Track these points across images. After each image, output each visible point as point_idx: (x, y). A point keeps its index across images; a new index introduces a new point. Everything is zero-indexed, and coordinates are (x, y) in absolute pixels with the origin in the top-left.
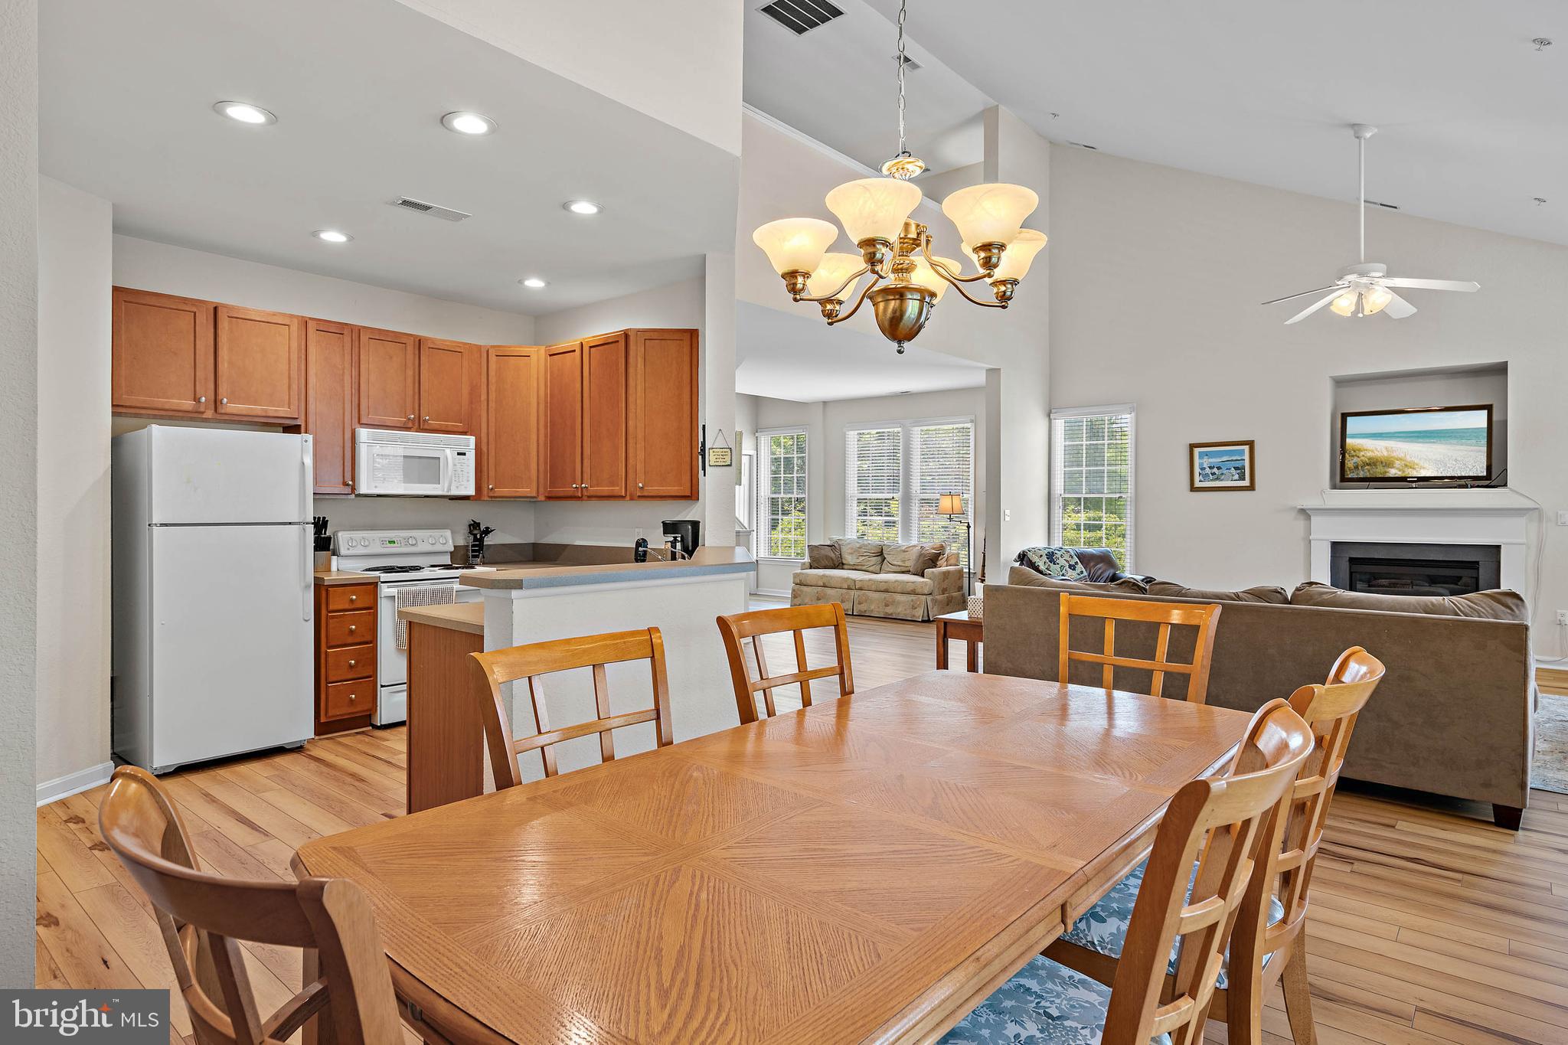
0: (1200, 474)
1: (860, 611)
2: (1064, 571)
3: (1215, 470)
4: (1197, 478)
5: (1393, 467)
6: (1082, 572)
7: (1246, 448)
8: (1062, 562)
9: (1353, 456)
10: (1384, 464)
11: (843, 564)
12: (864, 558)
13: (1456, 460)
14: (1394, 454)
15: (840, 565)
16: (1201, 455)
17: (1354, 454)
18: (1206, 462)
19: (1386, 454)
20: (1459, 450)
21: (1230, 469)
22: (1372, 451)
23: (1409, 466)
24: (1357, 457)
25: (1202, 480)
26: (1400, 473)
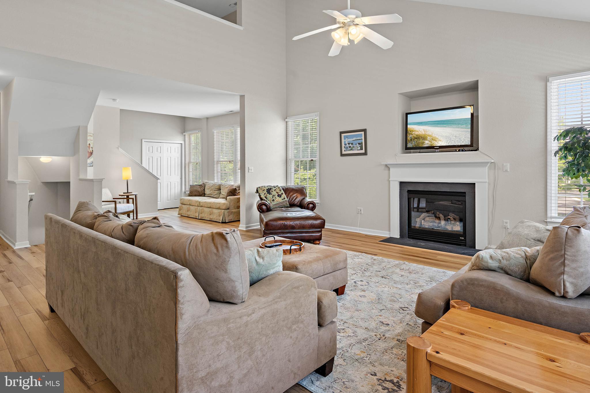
0: (345, 147)
1: (201, 217)
2: (274, 198)
3: (351, 145)
4: (343, 149)
5: (426, 140)
6: (284, 198)
7: (363, 133)
8: (274, 193)
10: (423, 138)
11: (205, 194)
12: (212, 191)
13: (456, 136)
14: (427, 133)
15: (203, 194)
16: (346, 137)
17: (410, 133)
18: (347, 141)
19: (423, 133)
20: (457, 131)
21: (356, 144)
22: (418, 132)
23: (434, 139)
24: (412, 134)
25: (345, 150)
26: (430, 143)
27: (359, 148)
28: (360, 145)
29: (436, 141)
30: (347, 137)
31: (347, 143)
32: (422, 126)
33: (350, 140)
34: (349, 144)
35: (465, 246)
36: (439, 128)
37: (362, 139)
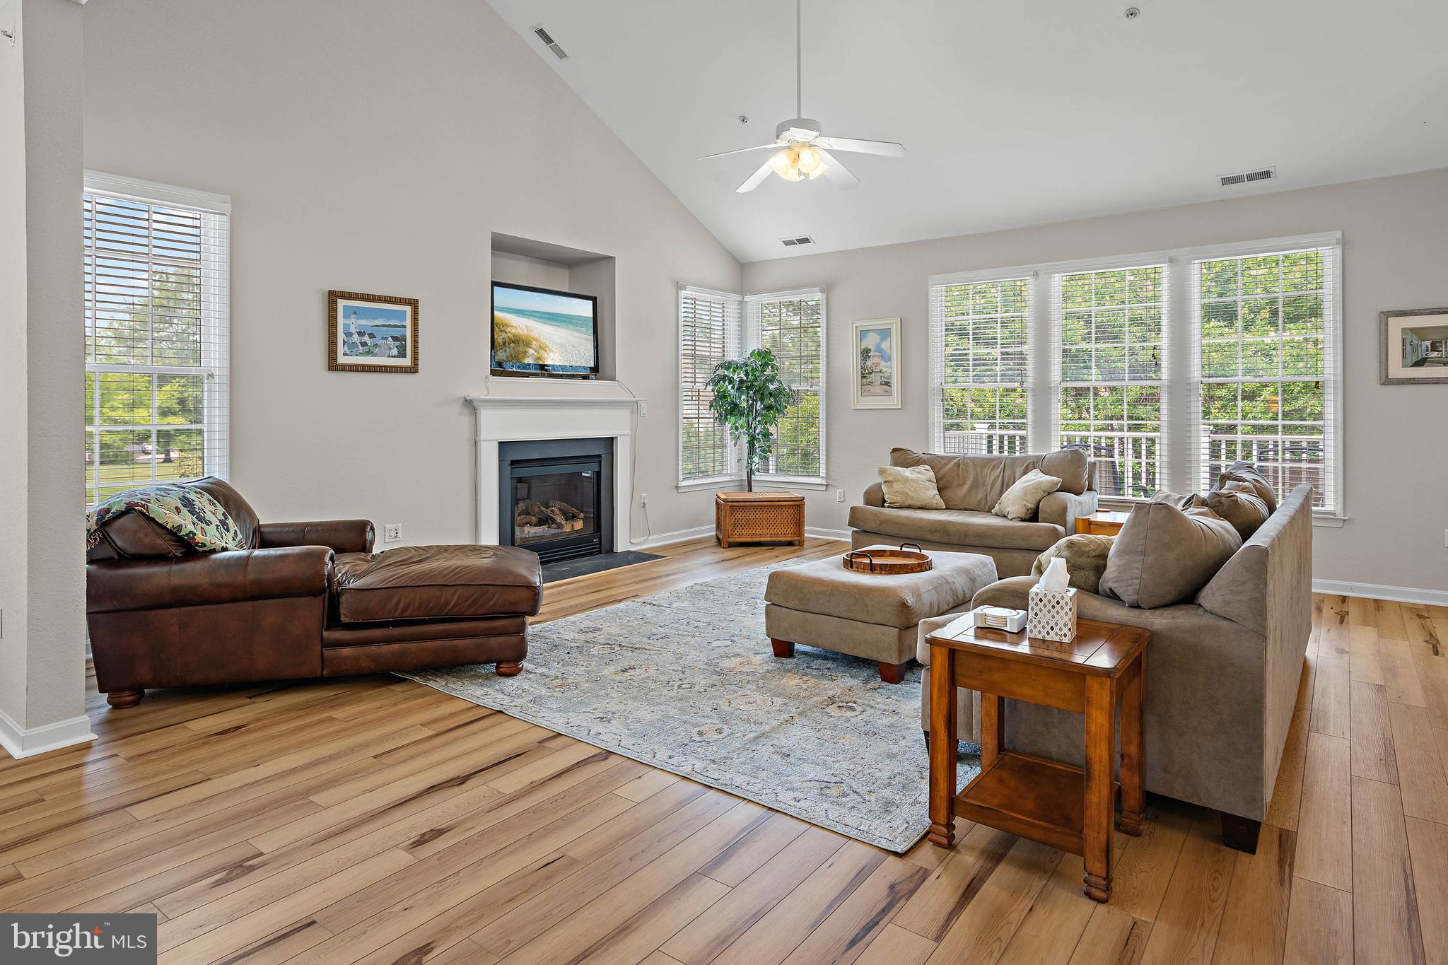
0: (344, 342)
3: (366, 338)
4: (341, 349)
5: (531, 348)
7: (408, 309)
9: (501, 331)
10: (524, 344)
13: (573, 346)
14: (532, 334)
16: (350, 312)
17: (503, 329)
18: (355, 324)
19: (526, 332)
20: (576, 337)
21: (386, 339)
22: (516, 329)
23: (542, 347)
24: (506, 333)
25: (348, 352)
26: (536, 354)
27: (395, 351)
28: (397, 343)
29: (546, 351)
30: (355, 313)
31: (352, 330)
32: (522, 317)
33: (366, 323)
34: (361, 334)
35: (600, 552)
36: (550, 327)
37: (405, 327)
